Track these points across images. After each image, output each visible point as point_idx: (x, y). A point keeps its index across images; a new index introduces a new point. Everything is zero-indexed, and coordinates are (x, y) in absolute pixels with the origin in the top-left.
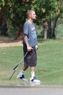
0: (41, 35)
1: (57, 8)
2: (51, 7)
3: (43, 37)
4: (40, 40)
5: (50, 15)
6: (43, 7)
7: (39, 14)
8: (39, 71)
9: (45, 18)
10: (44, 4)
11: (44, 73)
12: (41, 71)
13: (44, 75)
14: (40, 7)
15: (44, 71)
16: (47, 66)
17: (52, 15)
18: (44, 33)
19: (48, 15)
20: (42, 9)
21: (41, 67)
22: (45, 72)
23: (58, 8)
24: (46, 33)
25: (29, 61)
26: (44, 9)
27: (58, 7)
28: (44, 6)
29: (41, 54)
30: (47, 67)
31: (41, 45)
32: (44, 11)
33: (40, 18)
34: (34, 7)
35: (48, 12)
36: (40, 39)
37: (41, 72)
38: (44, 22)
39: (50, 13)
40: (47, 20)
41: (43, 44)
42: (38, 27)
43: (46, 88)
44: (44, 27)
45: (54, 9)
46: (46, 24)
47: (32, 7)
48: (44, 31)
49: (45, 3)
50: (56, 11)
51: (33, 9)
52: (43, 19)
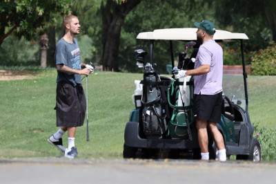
0: (34, 59)
1: (66, 7)
2: (54, 4)
3: (39, 63)
5: (53, 21)
6: (39, 5)
7: (31, 18)
8: (30, 130)
9: (42, 25)
11: (41, 133)
12: (34, 129)
13: (41, 138)
14: (33, 4)
15: (40, 129)
16: (47, 120)
17: (56, 21)
18: (40, 56)
19: (48, 20)
20: (38, 8)
21: (35, 122)
22: (43, 131)
23: (68, 7)
24: (44, 54)
25: (65, 117)
26: (41, 8)
28: (41, 4)
29: (34, 98)
30: (46, 123)
31: (35, 80)
32: (41, 12)
33: (32, 26)
34: (20, 4)
35: (48, 15)
37: (35, 132)
38: (41, 33)
39: (53, 17)
40: (46, 31)
41: (39, 78)
42: (28, 43)
43: (41, 163)
44: (42, 44)
45: (60, 8)
46: (45, 37)
47: (18, 4)
48: (40, 51)
50: (65, 12)
51: (18, 8)
52: (39, 29)
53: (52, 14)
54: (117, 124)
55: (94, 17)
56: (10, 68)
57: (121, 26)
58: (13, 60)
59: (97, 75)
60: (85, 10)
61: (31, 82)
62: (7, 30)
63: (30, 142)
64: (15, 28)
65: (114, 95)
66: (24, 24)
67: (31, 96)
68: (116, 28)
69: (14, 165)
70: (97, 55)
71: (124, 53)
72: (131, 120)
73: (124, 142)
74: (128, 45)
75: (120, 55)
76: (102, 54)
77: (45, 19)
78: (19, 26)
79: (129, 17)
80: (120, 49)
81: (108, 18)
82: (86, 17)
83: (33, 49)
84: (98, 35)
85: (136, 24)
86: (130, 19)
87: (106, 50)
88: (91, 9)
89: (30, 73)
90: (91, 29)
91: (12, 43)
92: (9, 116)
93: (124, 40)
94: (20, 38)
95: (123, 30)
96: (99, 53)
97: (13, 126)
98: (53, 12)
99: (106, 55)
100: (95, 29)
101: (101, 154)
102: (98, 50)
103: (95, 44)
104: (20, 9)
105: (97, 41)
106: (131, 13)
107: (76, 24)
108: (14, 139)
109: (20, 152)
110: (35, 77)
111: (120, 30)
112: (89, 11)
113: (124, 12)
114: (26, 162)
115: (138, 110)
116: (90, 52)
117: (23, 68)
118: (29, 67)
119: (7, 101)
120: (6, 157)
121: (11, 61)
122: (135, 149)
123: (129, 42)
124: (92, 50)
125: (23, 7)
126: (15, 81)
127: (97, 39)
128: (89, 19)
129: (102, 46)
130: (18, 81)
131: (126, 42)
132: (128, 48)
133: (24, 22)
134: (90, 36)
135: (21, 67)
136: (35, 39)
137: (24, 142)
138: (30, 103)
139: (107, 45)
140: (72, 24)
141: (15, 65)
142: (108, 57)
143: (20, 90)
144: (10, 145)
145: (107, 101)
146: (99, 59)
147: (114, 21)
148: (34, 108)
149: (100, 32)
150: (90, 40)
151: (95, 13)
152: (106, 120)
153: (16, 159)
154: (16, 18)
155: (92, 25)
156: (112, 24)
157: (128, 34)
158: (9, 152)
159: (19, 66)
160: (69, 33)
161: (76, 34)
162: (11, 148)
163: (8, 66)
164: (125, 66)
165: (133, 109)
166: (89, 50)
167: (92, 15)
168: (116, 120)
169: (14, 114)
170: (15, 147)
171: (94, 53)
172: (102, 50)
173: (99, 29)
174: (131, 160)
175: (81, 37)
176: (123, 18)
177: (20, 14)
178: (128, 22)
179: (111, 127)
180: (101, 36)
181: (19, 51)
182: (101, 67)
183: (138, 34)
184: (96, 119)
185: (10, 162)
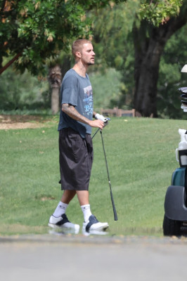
0: (42, 100)
1: (86, 30)
2: (69, 26)
3: (48, 105)
4: (39, 115)
5: (68, 49)
6: (48, 27)
7: (38, 45)
8: (36, 197)
9: (54, 55)
10: (52, 17)
11: (51, 202)
12: (43, 196)
14: (40, 25)
15: (49, 196)
18: (50, 96)
19: (60, 48)
20: (47, 31)
21: (43, 186)
22: (53, 199)
23: (88, 30)
24: (55, 94)
26: (51, 31)
27: (88, 27)
28: (51, 24)
29: (42, 153)
31: (44, 129)
32: (50, 36)
33: (39, 55)
34: (23, 26)
35: (61, 41)
36: (40, 112)
37: (43, 199)
38: (52, 66)
39: (67, 44)
40: (58, 62)
41: (49, 126)
42: (34, 79)
44: (52, 80)
45: (76, 32)
46: (57, 70)
47: (20, 26)
48: (51, 90)
49: (54, 15)
50: (84, 36)
51: (21, 31)
52: (49, 60)
53: (65, 39)
54: (155, 189)
55: (124, 43)
56: (9, 113)
57: (160, 55)
58: (14, 101)
59: (128, 123)
60: (111, 33)
61: (38, 132)
62: (5, 61)
63: (37, 215)
64: (16, 58)
65: (151, 149)
66: (29, 53)
67: (37, 150)
68: (154, 58)
69: (15, 245)
70: (127, 96)
71: (165, 92)
72: (174, 183)
73: (164, 213)
74: (170, 81)
75: (159, 95)
76: (133, 93)
77: (57, 46)
78: (21, 55)
79: (171, 43)
80: (159, 87)
81: (143, 44)
82: (112, 43)
83: (41, 87)
84: (128, 68)
85: (181, 52)
86: (173, 46)
87: (140, 88)
88: (120, 32)
89: (36, 120)
90: (119, 59)
91: (11, 79)
92: (8, 178)
93: (164, 75)
94: (22, 72)
95: (162, 61)
96: (130, 92)
97: (13, 192)
98: (68, 37)
99: (139, 95)
100: (125, 60)
101: (132, 231)
102: (129, 88)
103: (125, 80)
104: (24, 32)
105: (128, 76)
106: (173, 37)
107: (90, 51)
108: (15, 210)
109: (24, 228)
110: (43, 125)
111: (159, 61)
112: (116, 35)
113: (164, 36)
114: (31, 241)
115: (184, 169)
116: (118, 90)
117: (27, 112)
118: (36, 112)
119: (5, 157)
120: (4, 234)
121: (11, 103)
122: (180, 223)
123: (171, 77)
124: (120, 88)
125: (27, 29)
126: (16, 131)
127: (128, 72)
128: (116, 46)
129: (134, 82)
130: (20, 130)
131: (167, 77)
132: (170, 86)
133: (28, 50)
134: (118, 69)
135: (24, 111)
136: (43, 74)
137: (28, 215)
138: (36, 160)
139: (141, 81)
140: (84, 52)
141: (16, 109)
142: (142, 97)
143: (24, 142)
144: (9, 218)
145: (140, 157)
146: (130, 101)
147: (150, 47)
148: (42, 167)
149: (131, 64)
150: (118, 74)
151: (126, 38)
152: (140, 183)
153: (17, 237)
154: (18, 44)
155: (120, 53)
156: (148, 53)
157: (170, 65)
158: (8, 228)
159: (22, 109)
160: (80, 63)
161: (90, 64)
162: (11, 222)
163: (6, 110)
164: (165, 110)
165: (176, 168)
166: (117, 87)
167: (121, 40)
168: (153, 184)
169: (16, 175)
170: (16, 221)
171: (123, 92)
172: (134, 89)
173: (130, 58)
174: (175, 238)
175: (106, 70)
176: (163, 44)
177: (24, 38)
178: (169, 49)
179: (147, 192)
180: (132, 68)
181: (22, 89)
182: (133, 111)
183: (183, 66)
184: (126, 182)
185: (10, 241)
